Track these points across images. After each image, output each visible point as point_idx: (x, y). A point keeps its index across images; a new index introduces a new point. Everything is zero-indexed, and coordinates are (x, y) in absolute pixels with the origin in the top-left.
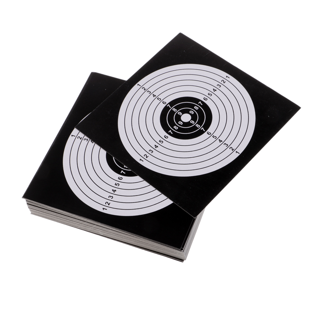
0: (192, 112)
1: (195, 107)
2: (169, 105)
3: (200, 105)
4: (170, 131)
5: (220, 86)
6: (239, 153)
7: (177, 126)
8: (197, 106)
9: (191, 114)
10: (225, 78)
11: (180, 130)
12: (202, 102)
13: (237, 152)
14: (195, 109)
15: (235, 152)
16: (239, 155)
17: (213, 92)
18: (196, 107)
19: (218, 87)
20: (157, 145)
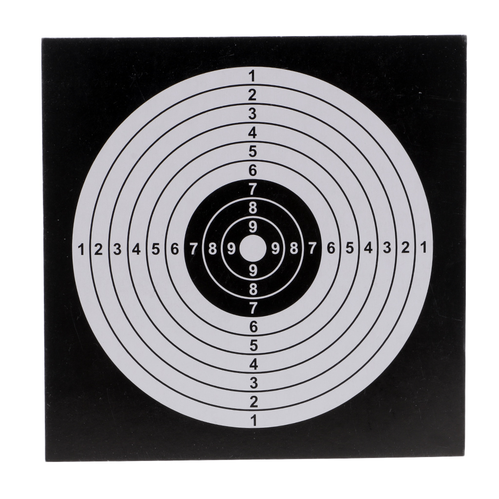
0: (278, 248)
1: (294, 246)
2: (255, 185)
3: (308, 247)
4: (196, 244)
5: (387, 250)
6: (255, 425)
7: (218, 248)
8: (299, 247)
9: (269, 249)
10: (419, 243)
11: (214, 261)
12: (319, 248)
13: (254, 417)
14: (288, 248)
15: (252, 414)
16: (252, 426)
17: (363, 247)
18: (296, 245)
19: (383, 247)
20: (142, 248)
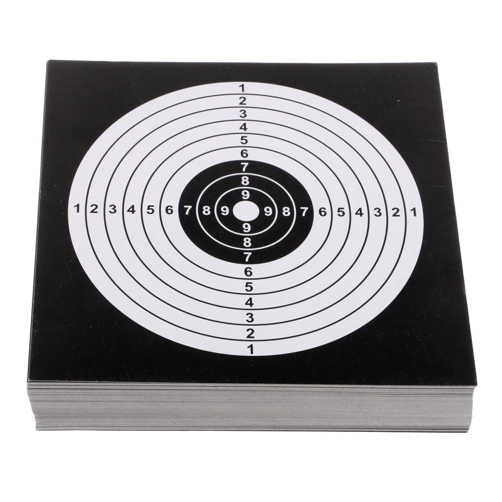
0: (271, 211)
1: (286, 211)
2: (247, 164)
3: (300, 212)
4: (190, 207)
5: (378, 214)
6: (252, 353)
7: (212, 210)
8: (292, 211)
9: (262, 212)
10: (408, 209)
11: (208, 220)
12: (310, 212)
13: (251, 346)
14: (280, 211)
15: (249, 343)
16: (250, 355)
17: (353, 212)
18: (288, 209)
19: (373, 212)
20: (137, 209)
